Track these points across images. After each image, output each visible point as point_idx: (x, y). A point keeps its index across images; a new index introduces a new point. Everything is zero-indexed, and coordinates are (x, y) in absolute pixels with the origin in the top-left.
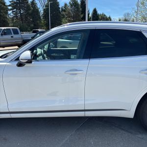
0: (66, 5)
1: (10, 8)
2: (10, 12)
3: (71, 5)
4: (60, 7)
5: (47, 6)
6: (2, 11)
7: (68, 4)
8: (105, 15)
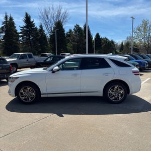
0: (70, 31)
1: (20, 35)
2: (20, 38)
3: (76, 31)
4: (66, 33)
5: (54, 32)
6: (14, 38)
7: (73, 30)
8: (107, 39)
